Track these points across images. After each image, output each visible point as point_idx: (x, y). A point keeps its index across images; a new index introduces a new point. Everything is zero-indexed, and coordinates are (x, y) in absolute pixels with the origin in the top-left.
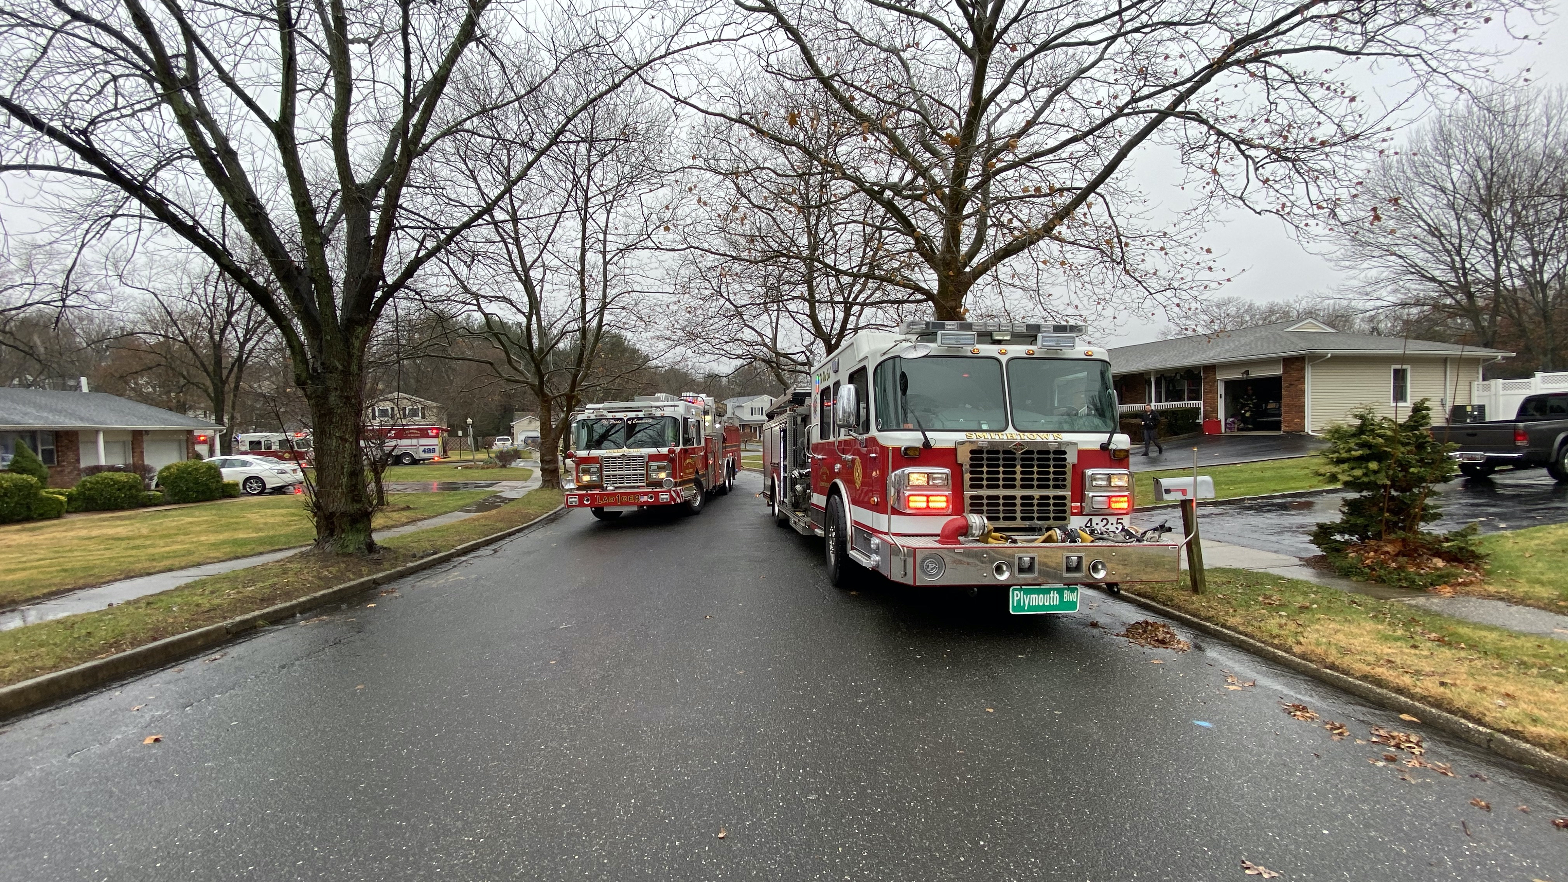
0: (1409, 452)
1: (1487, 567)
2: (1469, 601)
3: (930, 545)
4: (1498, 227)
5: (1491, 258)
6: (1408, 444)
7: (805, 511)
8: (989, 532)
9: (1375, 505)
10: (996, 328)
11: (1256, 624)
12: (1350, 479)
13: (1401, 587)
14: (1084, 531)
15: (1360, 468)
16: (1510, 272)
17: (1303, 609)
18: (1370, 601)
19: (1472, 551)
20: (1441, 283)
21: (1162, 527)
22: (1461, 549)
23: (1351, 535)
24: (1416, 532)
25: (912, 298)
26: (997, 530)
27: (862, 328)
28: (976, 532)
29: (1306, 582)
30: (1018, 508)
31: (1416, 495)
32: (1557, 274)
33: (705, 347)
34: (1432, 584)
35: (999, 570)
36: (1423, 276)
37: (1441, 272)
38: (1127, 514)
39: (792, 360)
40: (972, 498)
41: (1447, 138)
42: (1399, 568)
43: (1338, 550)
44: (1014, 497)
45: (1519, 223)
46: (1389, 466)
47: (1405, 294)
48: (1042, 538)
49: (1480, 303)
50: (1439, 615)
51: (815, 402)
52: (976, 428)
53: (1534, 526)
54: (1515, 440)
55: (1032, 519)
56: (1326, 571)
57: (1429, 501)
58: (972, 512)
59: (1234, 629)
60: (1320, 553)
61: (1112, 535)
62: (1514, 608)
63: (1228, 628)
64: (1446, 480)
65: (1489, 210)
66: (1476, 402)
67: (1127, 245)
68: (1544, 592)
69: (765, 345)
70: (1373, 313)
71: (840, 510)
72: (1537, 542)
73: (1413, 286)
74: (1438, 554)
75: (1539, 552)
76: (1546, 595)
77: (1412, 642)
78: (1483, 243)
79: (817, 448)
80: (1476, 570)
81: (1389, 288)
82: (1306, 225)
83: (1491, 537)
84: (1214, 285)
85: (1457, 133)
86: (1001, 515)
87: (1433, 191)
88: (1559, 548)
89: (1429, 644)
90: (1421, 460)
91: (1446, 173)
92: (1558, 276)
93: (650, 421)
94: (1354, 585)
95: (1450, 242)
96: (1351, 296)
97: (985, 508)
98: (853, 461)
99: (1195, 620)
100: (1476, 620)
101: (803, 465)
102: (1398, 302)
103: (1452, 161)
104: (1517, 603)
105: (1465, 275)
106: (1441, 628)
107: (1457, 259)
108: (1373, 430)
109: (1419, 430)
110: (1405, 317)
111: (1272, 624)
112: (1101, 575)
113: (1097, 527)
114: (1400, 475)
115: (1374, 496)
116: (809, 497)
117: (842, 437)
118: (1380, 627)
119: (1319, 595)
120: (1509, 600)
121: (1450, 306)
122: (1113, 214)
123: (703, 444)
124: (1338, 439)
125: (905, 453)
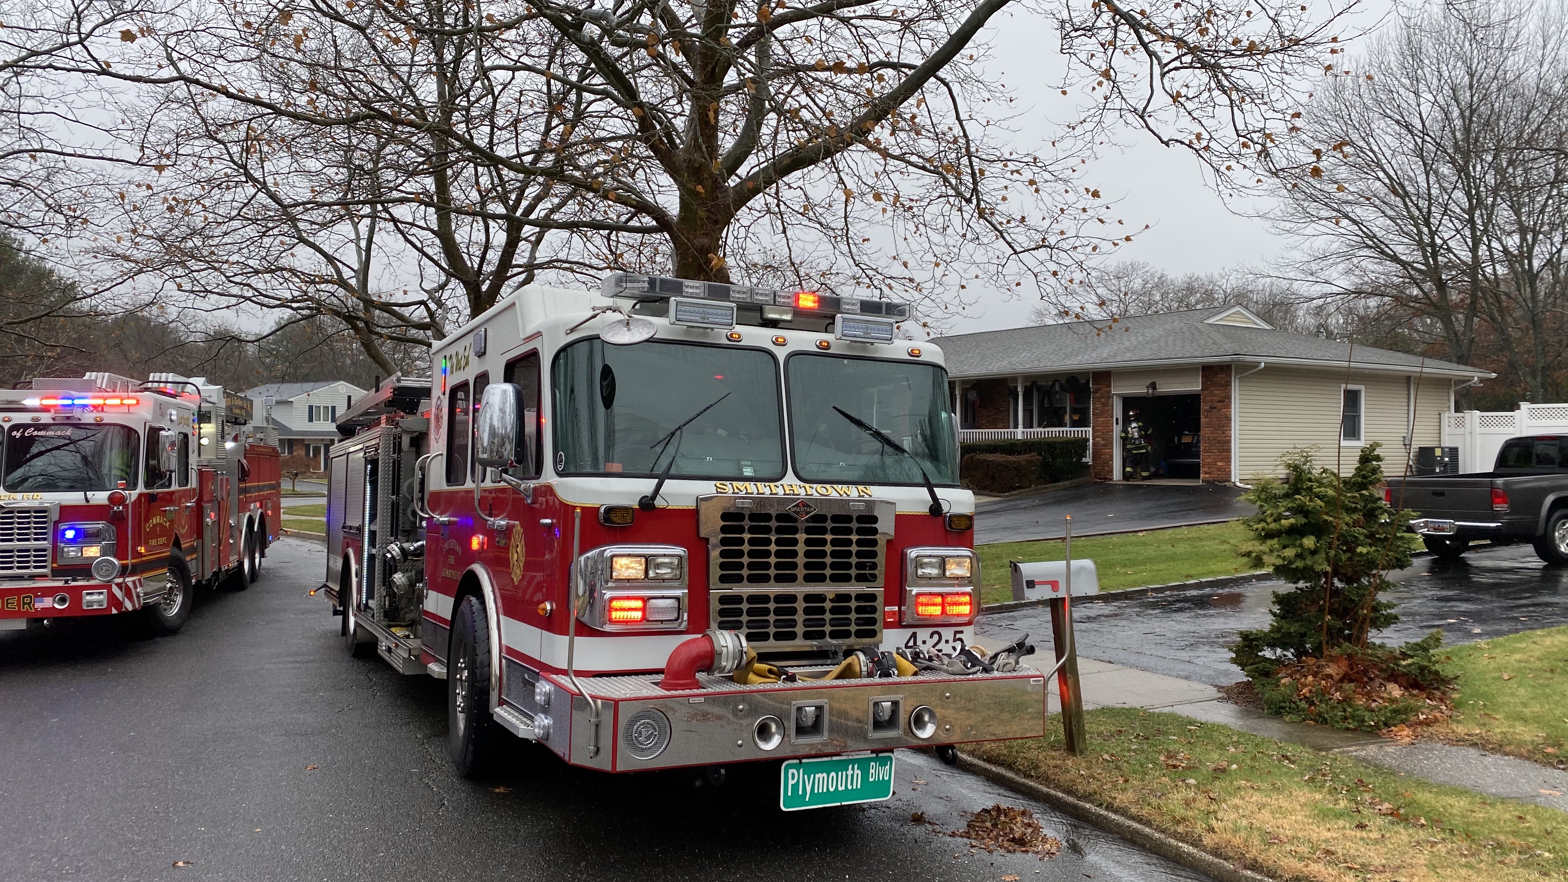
0: (1356, 523)
1: (1456, 696)
2: (1433, 749)
3: (645, 693)
4: (1477, 188)
5: (1467, 232)
6: (1355, 510)
7: (411, 625)
8: (750, 663)
9: (1314, 602)
10: (769, 299)
11: (1154, 801)
12: (1279, 562)
13: (1347, 729)
14: (903, 655)
15: (1294, 546)
16: (1491, 254)
17: (1220, 772)
18: (1306, 754)
19: (1437, 673)
20: (1404, 264)
21: (1021, 645)
22: (1422, 669)
23: (1284, 649)
24: (1367, 645)
25: (634, 223)
26: (763, 657)
27: (541, 266)
28: (727, 664)
29: (1224, 727)
30: (800, 617)
31: (1365, 588)
32: (1549, 261)
33: (211, 278)
34: (1386, 724)
35: (764, 732)
36: (1382, 252)
37: (1404, 249)
38: (969, 623)
39: (401, 317)
40: (723, 599)
41: (1415, 53)
42: (1345, 700)
43: (1267, 674)
44: (793, 598)
45: (1503, 184)
46: (1330, 544)
47: (1361, 277)
48: (836, 669)
49: (1454, 297)
50: (1392, 772)
51: (439, 408)
52: (733, 473)
53: (1517, 631)
54: (1492, 503)
55: (821, 635)
56: (1251, 707)
57: (1383, 597)
58: (722, 626)
59: (1124, 812)
60: (1245, 679)
61: (946, 660)
62: (1490, 759)
63: (1116, 812)
64: (1401, 564)
65: (1467, 163)
66: (1447, 443)
67: (982, 172)
68: (1527, 733)
69: (342, 283)
70: (1320, 302)
71: (479, 625)
72: (1518, 656)
73: (1371, 267)
74: (1393, 677)
75: (1520, 673)
76: (1528, 738)
77: (1358, 818)
78: (1458, 211)
79: (438, 501)
80: (1441, 700)
81: (1341, 267)
82: (1229, 168)
83: (1461, 649)
84: (1106, 246)
85: (1428, 45)
86: (772, 630)
87: (1397, 128)
88: (1546, 664)
89: (1379, 821)
90: (1371, 536)
91: (1414, 105)
92: (1552, 263)
93: (69, 432)
94: (1288, 729)
95: (1417, 206)
96: (1291, 275)
97: (745, 618)
98: (509, 529)
99: (1070, 799)
100: (1442, 778)
101: (411, 533)
102: (1352, 288)
103: (1422, 87)
104: (1494, 751)
105: (1434, 255)
106: (1397, 794)
107: (1425, 230)
108: (1310, 489)
109: (1366, 489)
110: (1362, 312)
111: (1175, 801)
112: (927, 732)
113: (924, 648)
114: (1344, 557)
115: (1313, 589)
116: (421, 599)
117: (488, 484)
118: (1318, 796)
119: (1241, 748)
120: (1483, 745)
121: (1416, 299)
122: (963, 116)
123: (193, 482)
124: (1266, 500)
125: (607, 519)
